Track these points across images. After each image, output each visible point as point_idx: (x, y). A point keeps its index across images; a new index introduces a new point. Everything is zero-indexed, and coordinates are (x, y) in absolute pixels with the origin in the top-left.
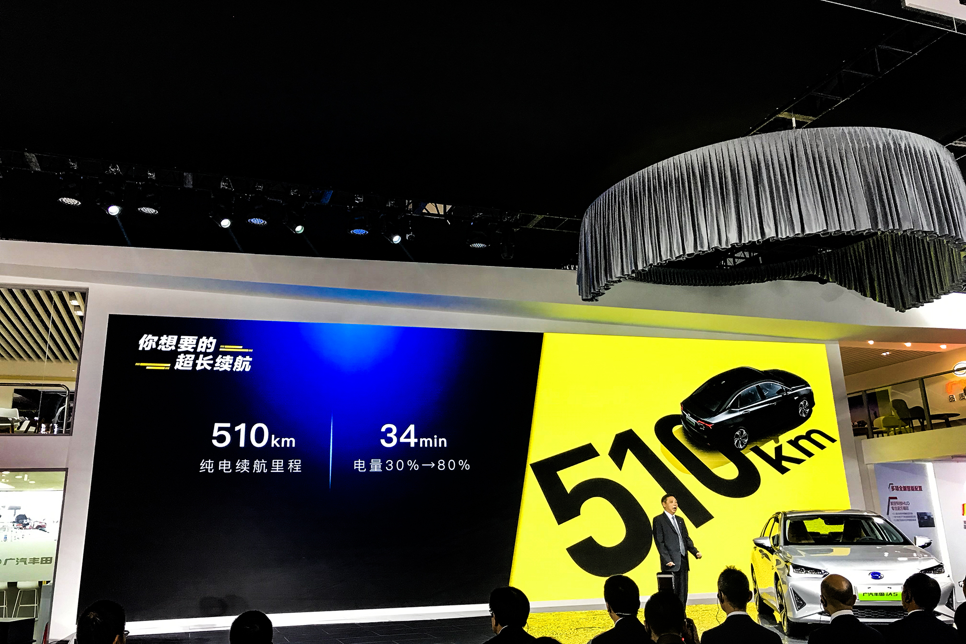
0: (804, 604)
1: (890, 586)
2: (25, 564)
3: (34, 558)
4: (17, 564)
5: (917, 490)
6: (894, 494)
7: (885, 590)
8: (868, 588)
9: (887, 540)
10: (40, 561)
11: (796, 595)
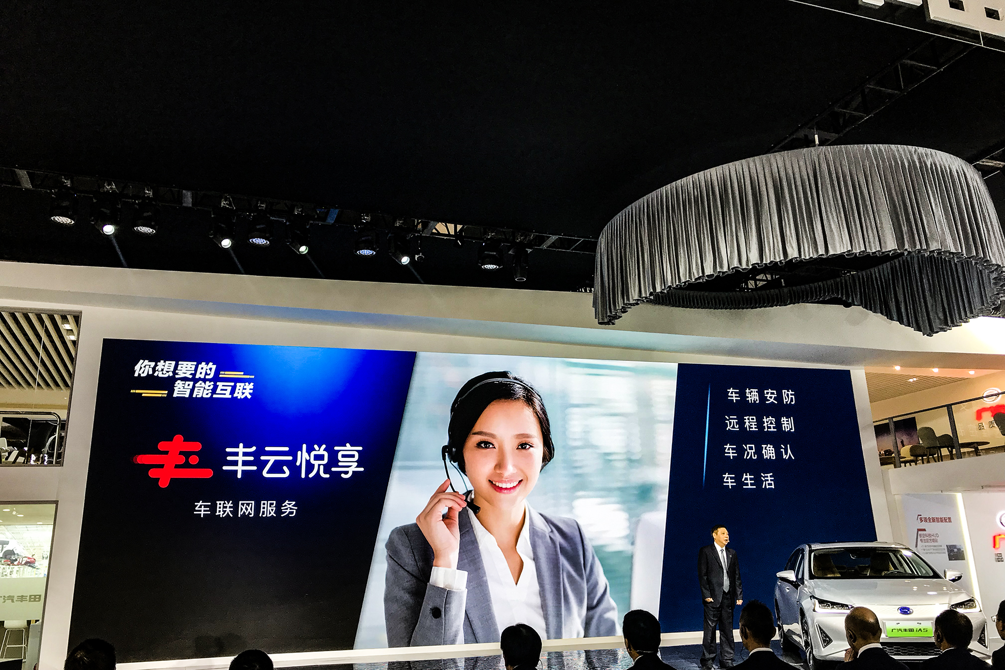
0: (830, 641)
1: (919, 622)
2: (13, 601)
3: (22, 596)
4: (5, 602)
5: (946, 521)
6: (923, 525)
8: (897, 624)
9: (916, 574)
10: (28, 598)
11: (822, 631)
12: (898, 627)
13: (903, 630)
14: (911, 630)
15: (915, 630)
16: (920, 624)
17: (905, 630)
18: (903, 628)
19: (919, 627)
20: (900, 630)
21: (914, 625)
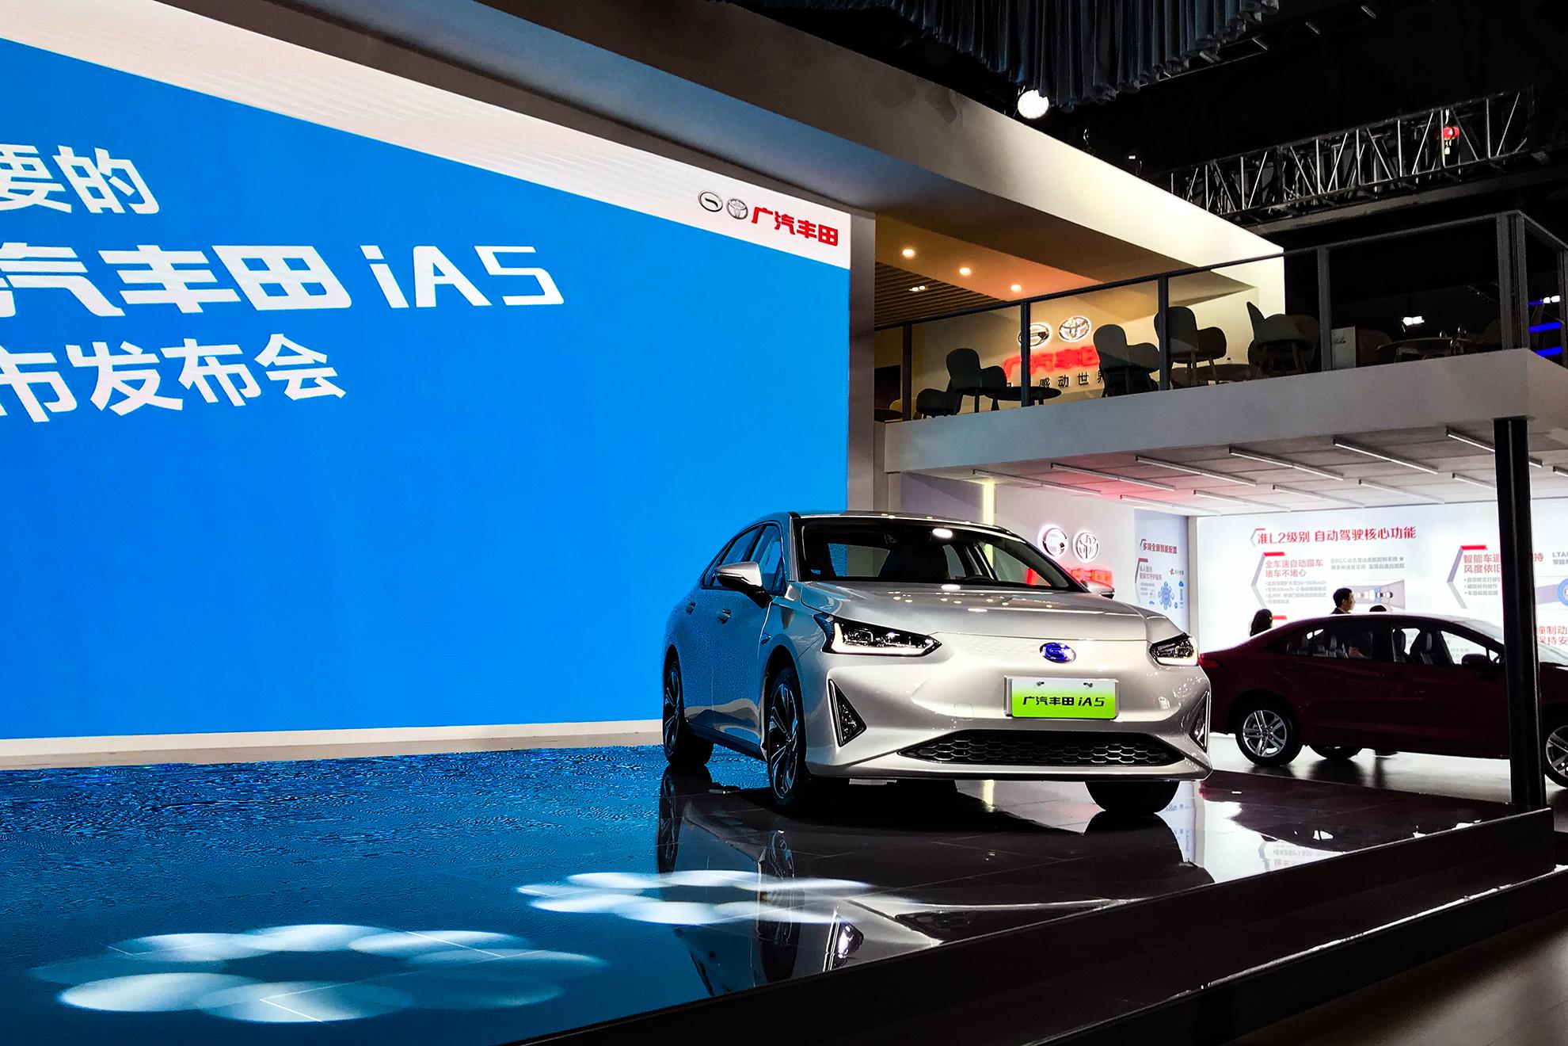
0: (862, 727)
1: (1089, 681)
7: (1076, 691)
8: (1039, 684)
11: (841, 699)
12: (1041, 692)
13: (1048, 701)
14: (1069, 701)
15: (1076, 702)
16: (1091, 685)
17: (1055, 701)
18: (1049, 694)
19: (1086, 693)
20: (1044, 700)
21: (1074, 689)
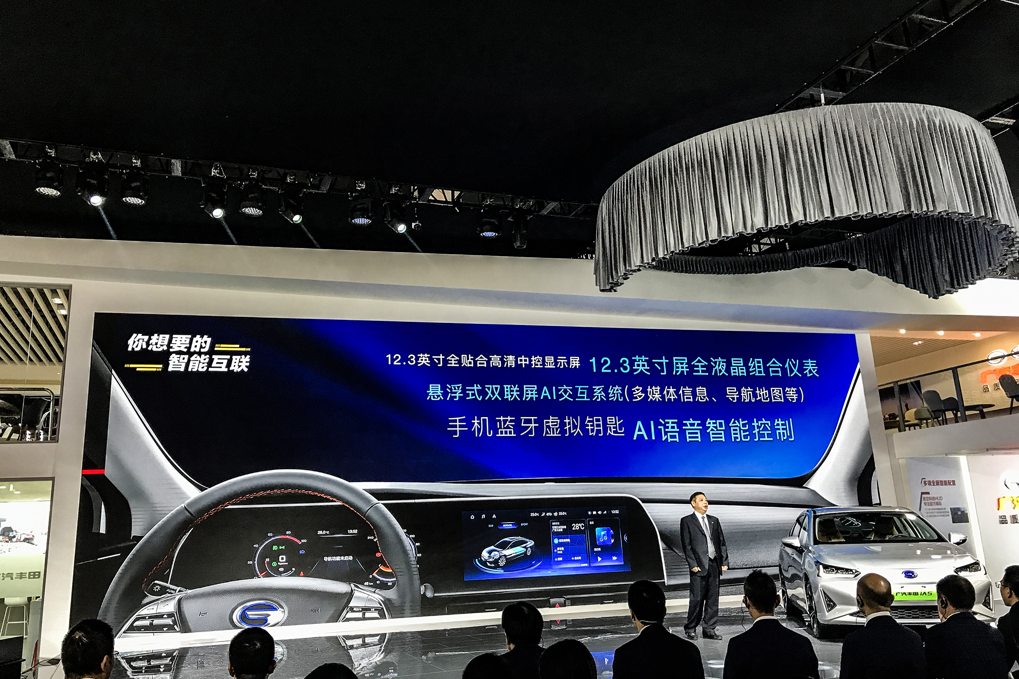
0: (835, 605)
1: (924, 585)
2: (12, 579)
3: (21, 573)
4: (3, 579)
5: (950, 484)
6: (927, 488)
7: (919, 589)
8: (902, 587)
9: (920, 537)
10: (27, 576)
11: (826, 596)
12: (903, 591)
13: (907, 594)
14: (916, 594)
15: (919, 594)
16: (925, 587)
17: (910, 594)
18: (907, 591)
19: (923, 590)
